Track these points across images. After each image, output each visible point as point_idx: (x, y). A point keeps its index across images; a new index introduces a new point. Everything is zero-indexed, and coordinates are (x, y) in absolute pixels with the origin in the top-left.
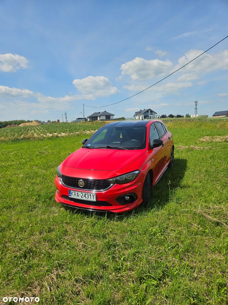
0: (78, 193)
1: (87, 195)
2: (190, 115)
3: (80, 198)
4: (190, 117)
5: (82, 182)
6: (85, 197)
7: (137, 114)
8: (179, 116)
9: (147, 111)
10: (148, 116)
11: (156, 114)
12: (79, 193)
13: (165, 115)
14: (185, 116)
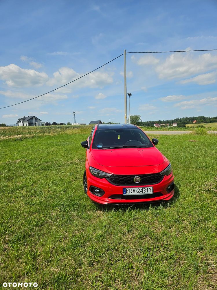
0: (134, 189)
1: (144, 190)
2: (70, 123)
3: (136, 193)
4: (71, 124)
5: (138, 178)
6: (142, 191)
7: (20, 120)
8: (61, 124)
9: (32, 118)
10: (33, 123)
11: (41, 122)
12: (136, 189)
13: (49, 123)
14: (66, 124)
